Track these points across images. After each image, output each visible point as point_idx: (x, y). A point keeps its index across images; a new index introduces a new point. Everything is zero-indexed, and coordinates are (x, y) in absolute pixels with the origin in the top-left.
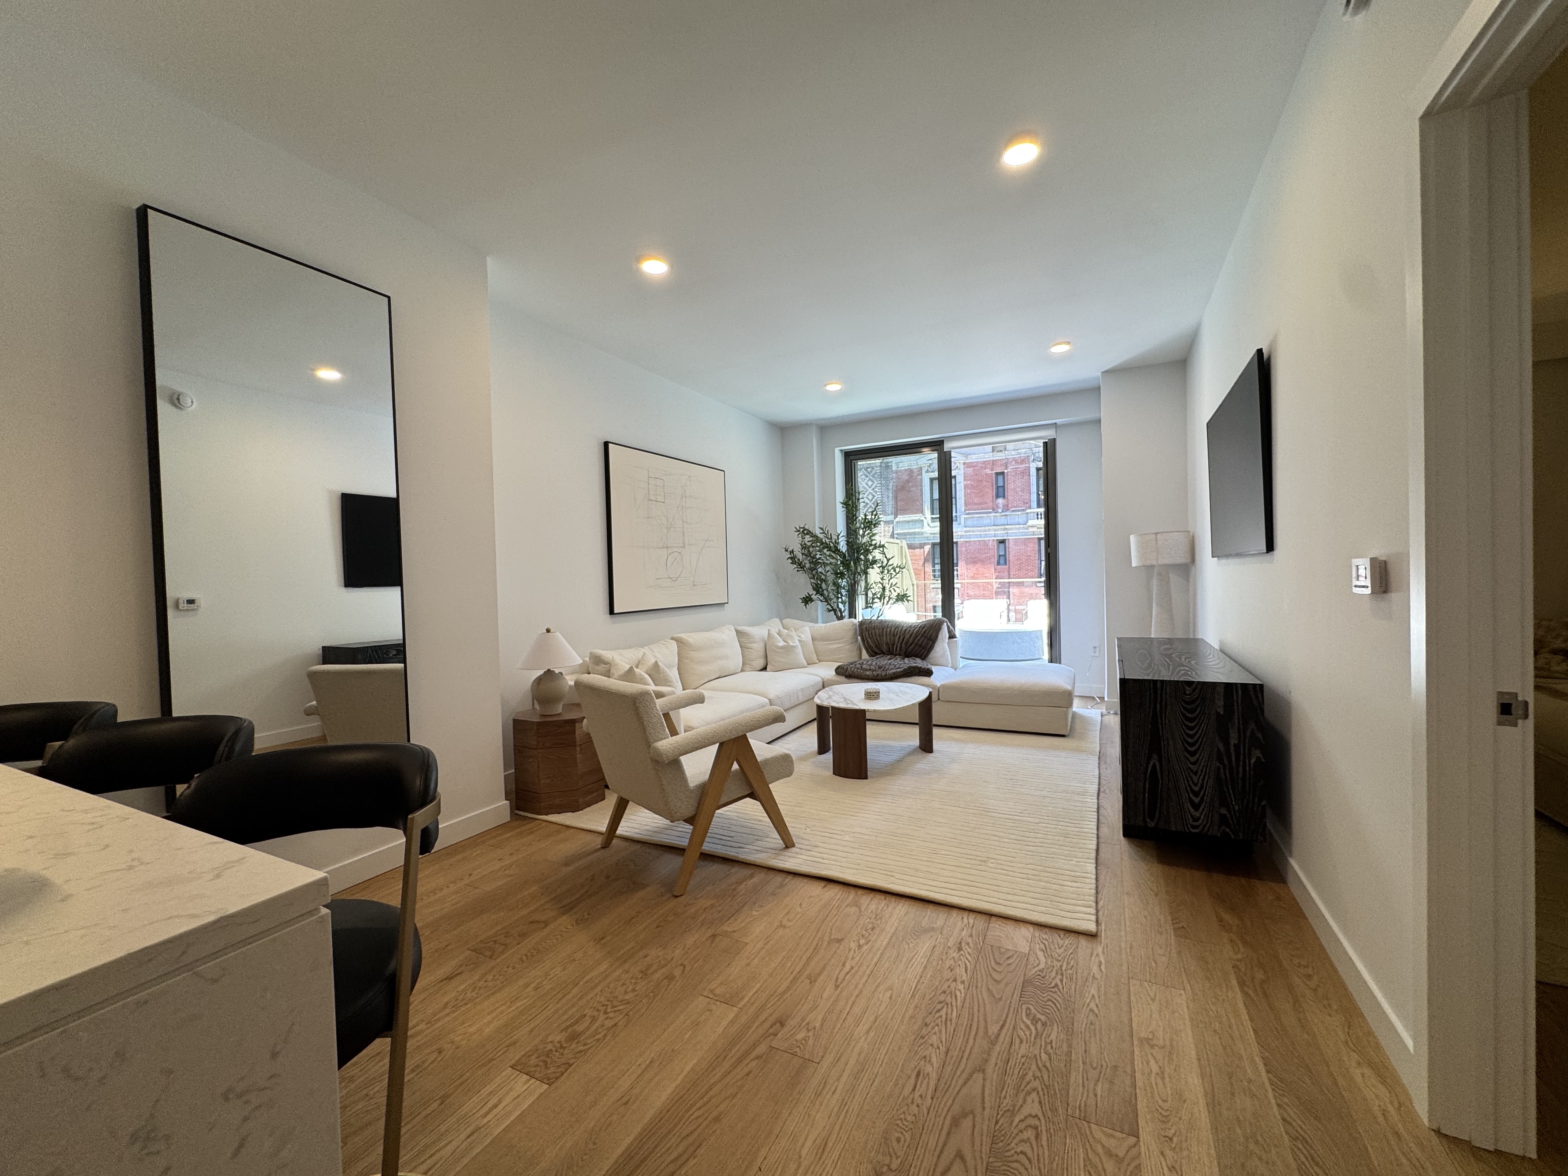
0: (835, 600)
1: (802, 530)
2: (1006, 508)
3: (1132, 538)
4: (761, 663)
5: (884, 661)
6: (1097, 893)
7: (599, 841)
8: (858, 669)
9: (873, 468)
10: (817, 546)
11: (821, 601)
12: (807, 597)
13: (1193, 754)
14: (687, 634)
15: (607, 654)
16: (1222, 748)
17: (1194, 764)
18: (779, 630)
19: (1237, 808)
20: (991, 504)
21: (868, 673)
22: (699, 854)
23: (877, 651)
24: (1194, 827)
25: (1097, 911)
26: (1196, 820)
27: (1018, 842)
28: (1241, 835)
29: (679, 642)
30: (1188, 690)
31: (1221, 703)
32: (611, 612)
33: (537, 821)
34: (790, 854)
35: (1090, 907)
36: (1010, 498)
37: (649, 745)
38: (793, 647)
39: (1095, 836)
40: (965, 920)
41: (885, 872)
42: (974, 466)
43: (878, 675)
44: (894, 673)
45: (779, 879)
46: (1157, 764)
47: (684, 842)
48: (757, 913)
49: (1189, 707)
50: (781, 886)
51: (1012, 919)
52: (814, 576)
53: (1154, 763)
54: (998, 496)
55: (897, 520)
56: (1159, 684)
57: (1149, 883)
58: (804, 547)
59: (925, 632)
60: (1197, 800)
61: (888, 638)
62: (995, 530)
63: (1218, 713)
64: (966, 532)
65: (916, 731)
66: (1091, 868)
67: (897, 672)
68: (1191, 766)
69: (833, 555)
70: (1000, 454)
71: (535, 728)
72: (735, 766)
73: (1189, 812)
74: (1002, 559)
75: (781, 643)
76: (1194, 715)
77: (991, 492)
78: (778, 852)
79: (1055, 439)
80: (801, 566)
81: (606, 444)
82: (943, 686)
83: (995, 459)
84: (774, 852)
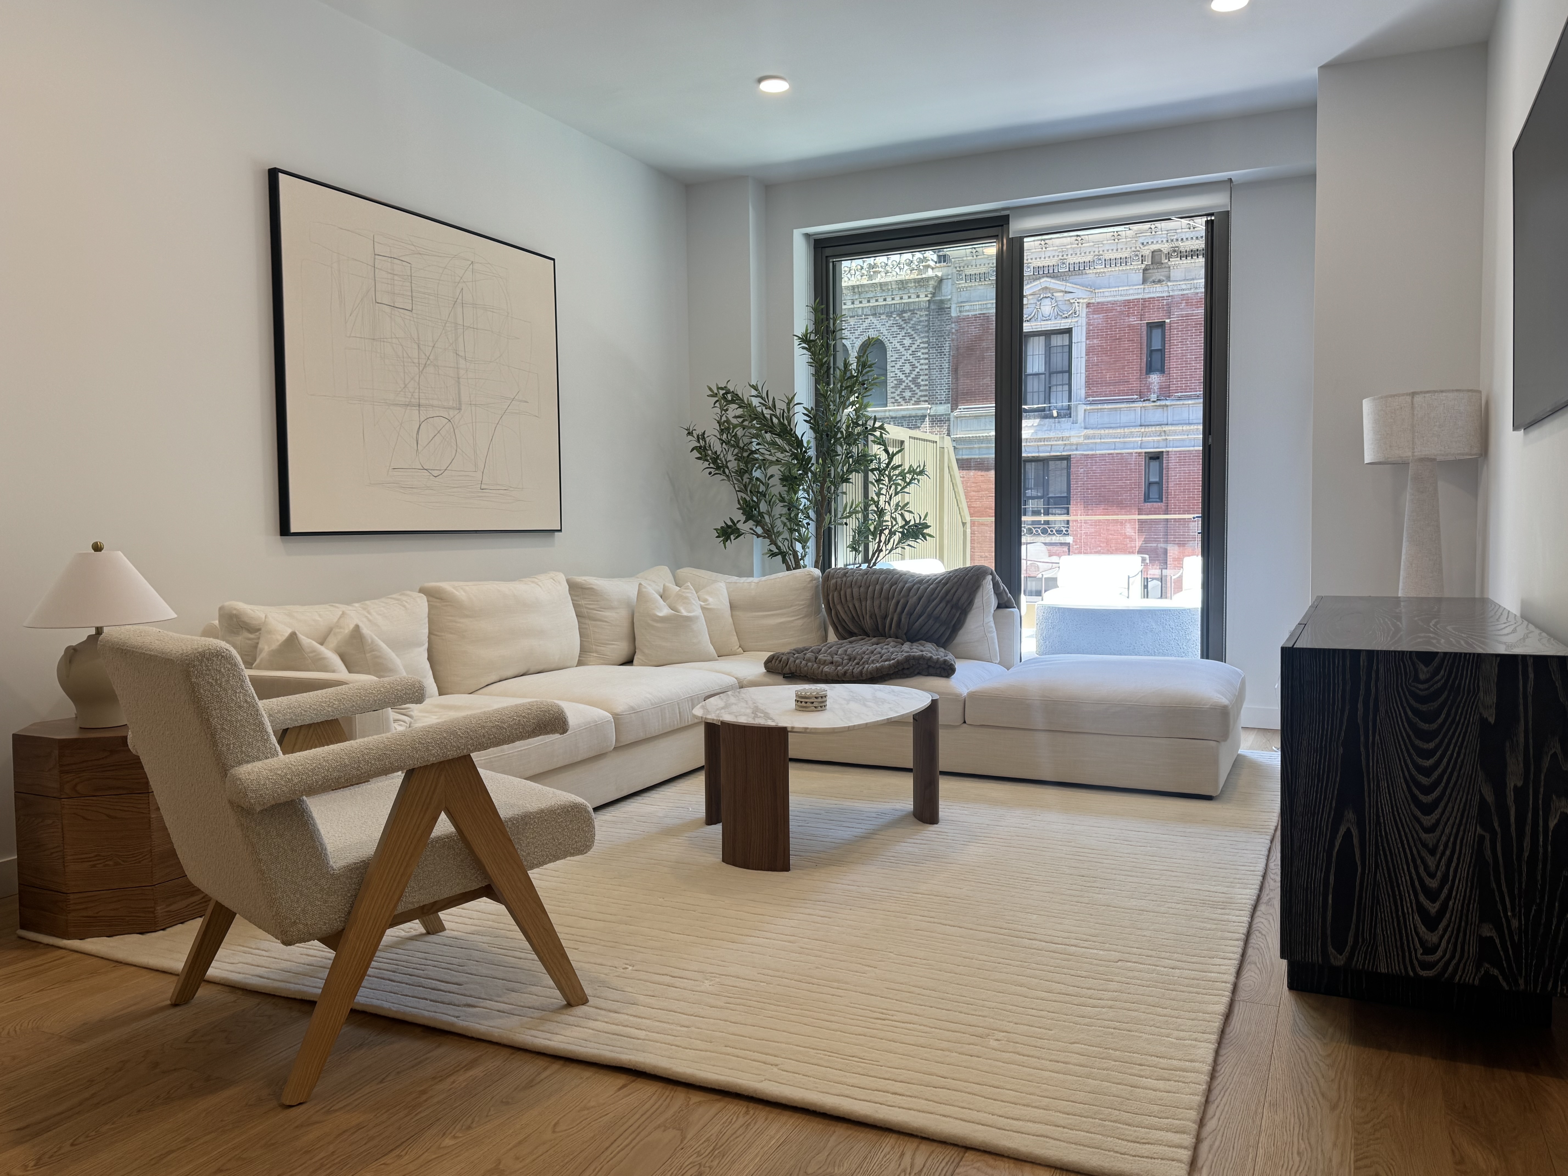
0: (786, 535)
1: (722, 392)
2: (1165, 393)
3: (1367, 406)
4: (621, 648)
5: (861, 647)
6: (1207, 1101)
7: (168, 989)
8: (809, 660)
9: (913, 312)
10: (753, 427)
11: (758, 536)
12: (728, 527)
13: (1428, 809)
14: (456, 584)
15: (254, 611)
16: (1490, 798)
17: (1429, 830)
18: (665, 589)
19: (1515, 923)
20: (1135, 385)
21: (826, 669)
22: (346, 1012)
23: (852, 627)
24: (1426, 966)
25: (1198, 1140)
26: (1430, 950)
27: (1067, 998)
28: (1521, 982)
29: (434, 596)
30: (1424, 672)
31: (1491, 699)
32: (284, 529)
33: (59, 953)
34: (571, 1019)
35: (1184, 1132)
36: (1174, 373)
37: (224, 770)
38: (688, 619)
39: (1230, 986)
40: (907, 1159)
41: (763, 1057)
42: (1107, 311)
43: (845, 673)
44: (878, 669)
45: (529, 1068)
46: (1355, 832)
47: (313, 987)
48: (452, 1142)
49: (1424, 708)
50: (530, 1085)
51: (1009, 1157)
52: (745, 486)
53: (1349, 830)
54: (1150, 369)
55: (955, 413)
56: (1363, 658)
57: (1322, 1081)
58: (725, 427)
59: (947, 593)
60: (1433, 908)
61: (876, 603)
62: (1143, 435)
63: (1483, 721)
64: (1087, 437)
65: (906, 784)
66: (1206, 1051)
67: (882, 667)
68: (1424, 836)
69: (779, 441)
70: (1158, 287)
71: (56, 752)
72: (443, 826)
73: (1417, 934)
74: (1154, 489)
75: (664, 611)
76: (1434, 726)
77: (1136, 360)
78: (548, 1013)
79: (1227, 214)
80: (718, 465)
81: (273, 175)
82: (972, 695)
83: (1147, 296)
84: (537, 1014)
